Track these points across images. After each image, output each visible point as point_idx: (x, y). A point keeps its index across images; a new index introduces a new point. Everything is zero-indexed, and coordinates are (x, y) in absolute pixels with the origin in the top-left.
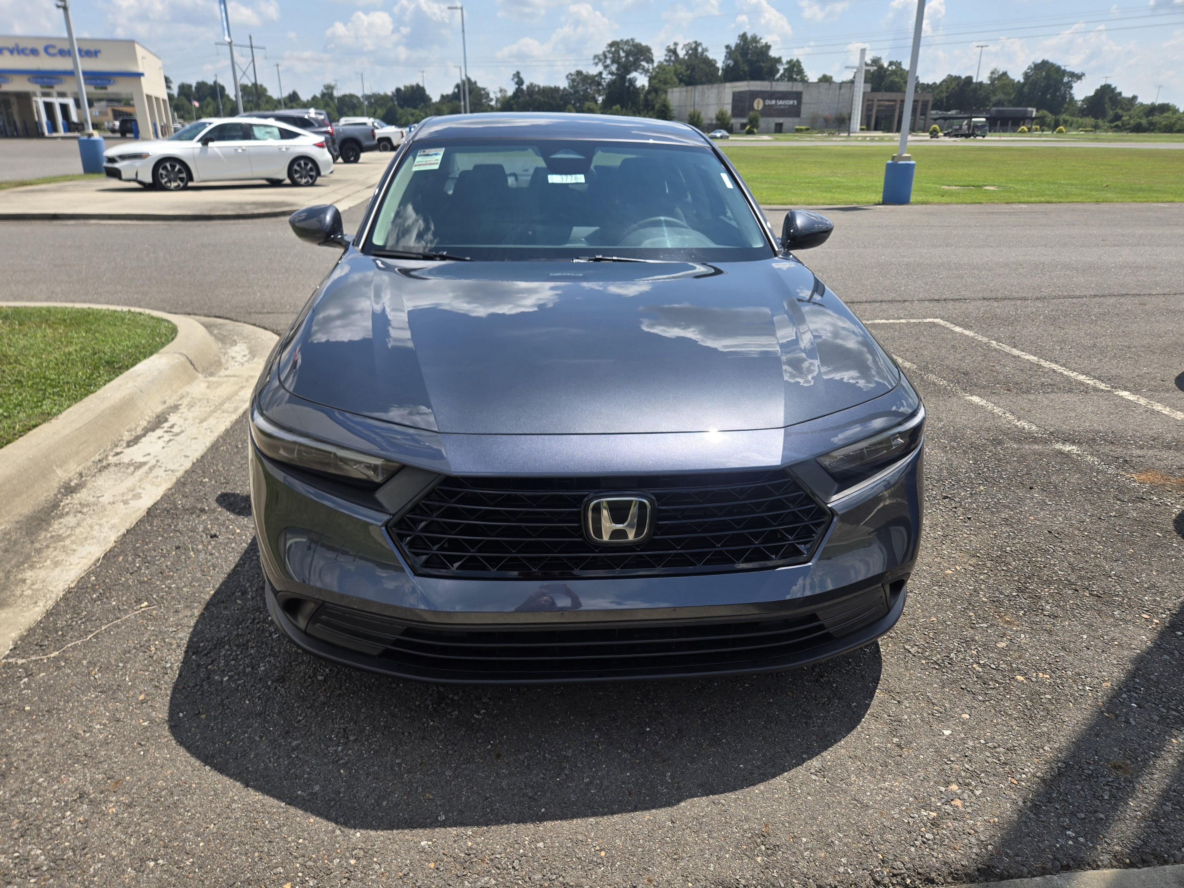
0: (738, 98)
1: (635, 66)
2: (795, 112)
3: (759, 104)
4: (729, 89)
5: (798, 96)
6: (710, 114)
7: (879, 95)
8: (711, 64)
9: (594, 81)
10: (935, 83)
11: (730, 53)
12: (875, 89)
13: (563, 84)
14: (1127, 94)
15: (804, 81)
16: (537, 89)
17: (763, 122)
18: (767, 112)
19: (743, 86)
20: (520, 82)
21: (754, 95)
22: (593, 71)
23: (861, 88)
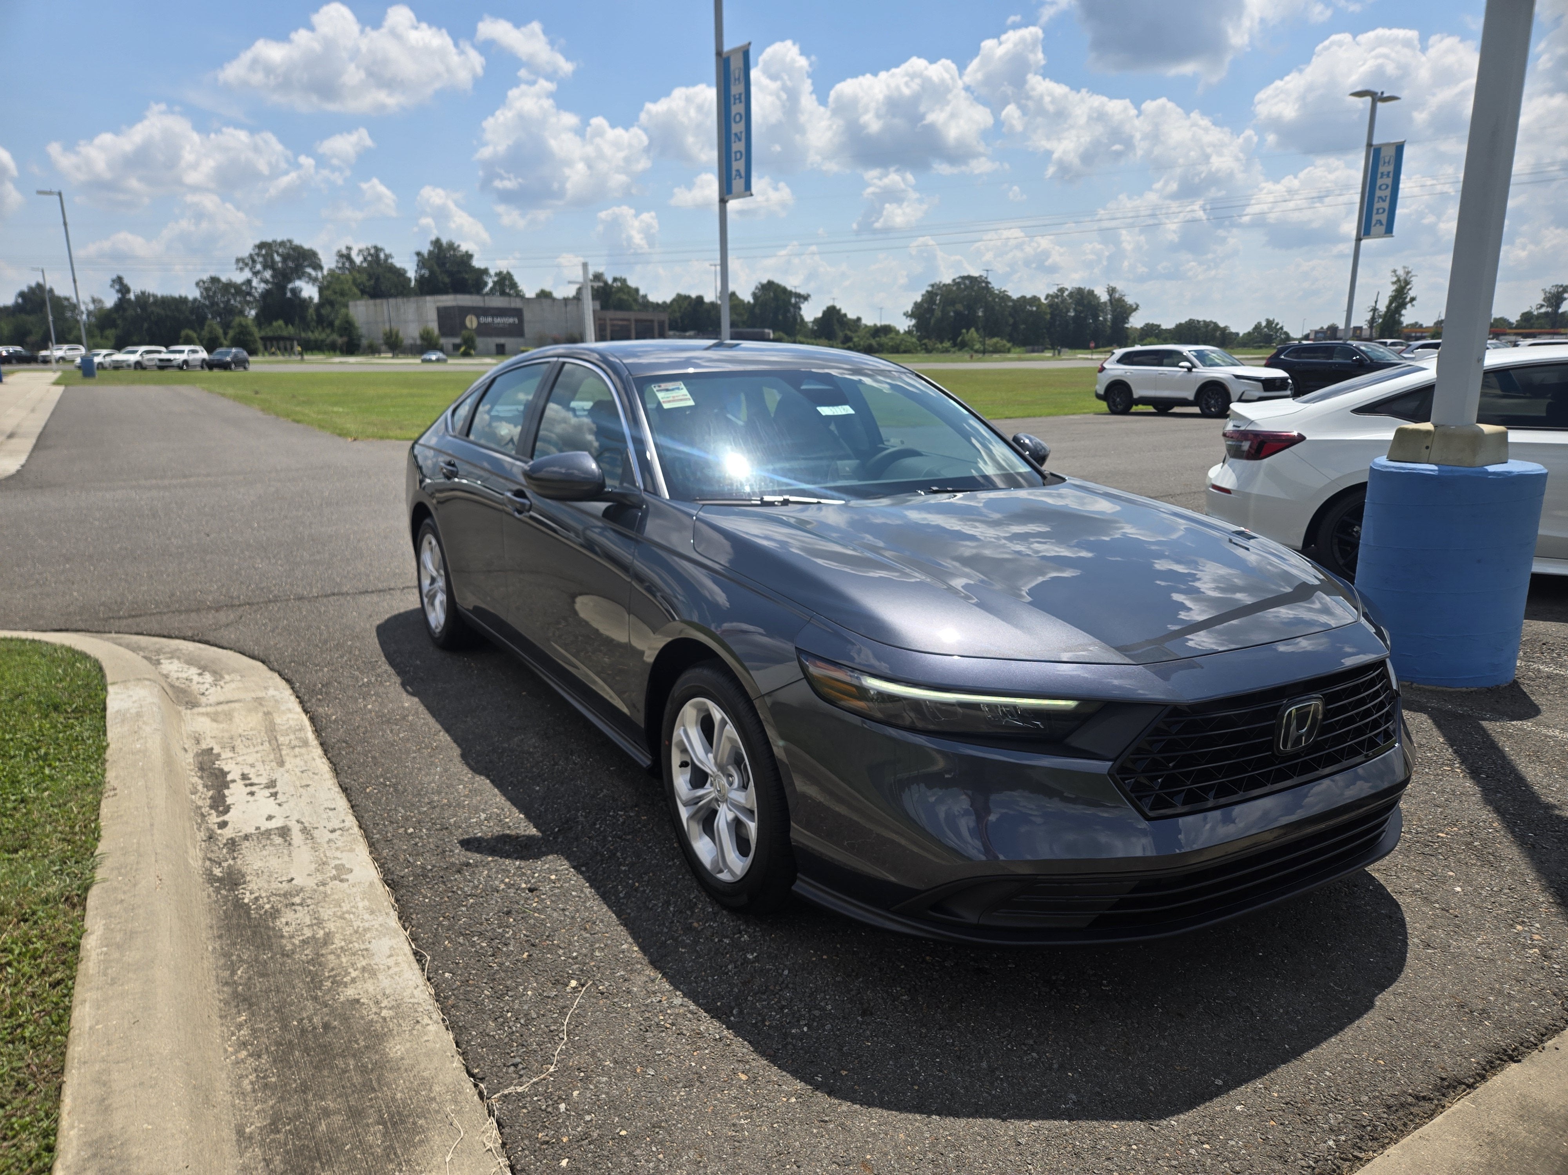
0: (443, 314)
1: (299, 273)
2: (517, 331)
3: (471, 322)
4: (431, 305)
5: (518, 313)
6: (411, 332)
7: (610, 314)
8: (400, 273)
9: (241, 291)
10: (664, 303)
11: (423, 261)
12: (604, 307)
13: (193, 293)
14: (852, 315)
15: (519, 295)
16: (151, 299)
17: (480, 342)
18: (484, 331)
19: (449, 300)
20: (124, 289)
21: (465, 311)
22: (239, 277)
23: (589, 306)
